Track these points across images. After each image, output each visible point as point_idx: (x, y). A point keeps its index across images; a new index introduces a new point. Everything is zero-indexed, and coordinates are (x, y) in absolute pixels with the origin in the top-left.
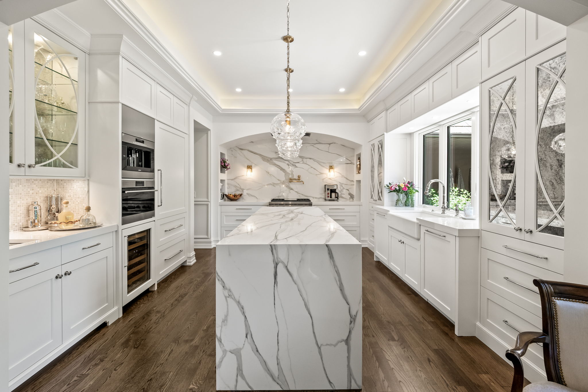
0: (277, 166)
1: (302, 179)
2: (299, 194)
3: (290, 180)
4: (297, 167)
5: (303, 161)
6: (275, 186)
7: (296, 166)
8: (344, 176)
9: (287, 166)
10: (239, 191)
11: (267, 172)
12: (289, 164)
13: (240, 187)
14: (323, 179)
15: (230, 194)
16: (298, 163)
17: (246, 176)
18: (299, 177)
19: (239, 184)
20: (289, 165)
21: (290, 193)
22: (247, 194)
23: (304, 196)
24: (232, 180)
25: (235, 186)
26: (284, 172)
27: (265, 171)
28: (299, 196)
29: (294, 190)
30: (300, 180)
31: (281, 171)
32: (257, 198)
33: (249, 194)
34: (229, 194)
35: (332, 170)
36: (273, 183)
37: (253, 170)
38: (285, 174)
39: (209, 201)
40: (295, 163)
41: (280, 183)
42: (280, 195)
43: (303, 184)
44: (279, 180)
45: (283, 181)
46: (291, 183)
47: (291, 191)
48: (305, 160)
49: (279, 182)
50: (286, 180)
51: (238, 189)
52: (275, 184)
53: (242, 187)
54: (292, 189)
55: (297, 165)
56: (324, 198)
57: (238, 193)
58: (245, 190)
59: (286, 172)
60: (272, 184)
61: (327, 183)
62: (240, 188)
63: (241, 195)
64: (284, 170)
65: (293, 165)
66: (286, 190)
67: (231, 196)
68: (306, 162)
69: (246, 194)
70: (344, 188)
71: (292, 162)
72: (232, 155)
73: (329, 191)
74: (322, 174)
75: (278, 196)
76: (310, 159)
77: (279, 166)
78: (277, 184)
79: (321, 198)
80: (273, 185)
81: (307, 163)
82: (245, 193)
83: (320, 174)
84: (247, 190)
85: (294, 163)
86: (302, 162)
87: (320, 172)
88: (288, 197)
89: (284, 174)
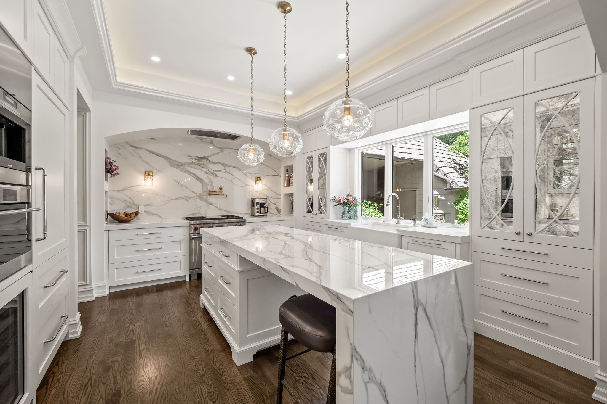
0: (191, 174)
1: (224, 191)
2: (221, 209)
3: (210, 192)
4: (218, 177)
5: (225, 169)
6: (189, 200)
7: (217, 175)
8: (271, 189)
9: (205, 175)
10: (132, 208)
11: (176, 181)
12: (208, 172)
13: (133, 202)
14: (249, 192)
15: (119, 213)
16: (220, 171)
17: (145, 186)
18: (221, 189)
19: (130, 198)
20: (207, 174)
21: (209, 208)
22: (145, 211)
23: (227, 212)
24: (118, 191)
25: (125, 201)
26: (201, 182)
27: (174, 179)
28: (221, 212)
29: (214, 205)
30: (223, 193)
31: (197, 181)
32: (160, 217)
33: (148, 212)
34: (116, 213)
35: (259, 182)
36: (185, 196)
37: (154, 178)
38: (202, 185)
39: (87, 225)
40: (216, 171)
41: (195, 197)
42: (196, 212)
43: (227, 197)
44: (194, 193)
45: (200, 194)
46: (211, 196)
47: (211, 206)
48: (227, 168)
49: (195, 195)
50: (204, 192)
51: (130, 204)
52: (189, 197)
53: (136, 203)
54: (211, 204)
55: (218, 173)
56: (250, 214)
57: (129, 211)
58: (141, 206)
59: (203, 183)
60: (184, 198)
61: (253, 196)
62: (134, 204)
63: (137, 214)
64: (201, 179)
65: (213, 174)
66: (204, 206)
67: (122, 215)
68: (229, 170)
69: (143, 212)
70: (271, 202)
71: (212, 170)
72: (119, 154)
73: (258, 206)
74: (247, 185)
75: (193, 214)
76: (234, 167)
77: (194, 174)
78: (192, 198)
79: (247, 214)
80: (186, 200)
81: (231, 172)
82: (141, 210)
83: (245, 185)
84: (145, 206)
85: (214, 171)
86: (224, 171)
87: (245, 184)
88: (207, 214)
89: (200, 184)
